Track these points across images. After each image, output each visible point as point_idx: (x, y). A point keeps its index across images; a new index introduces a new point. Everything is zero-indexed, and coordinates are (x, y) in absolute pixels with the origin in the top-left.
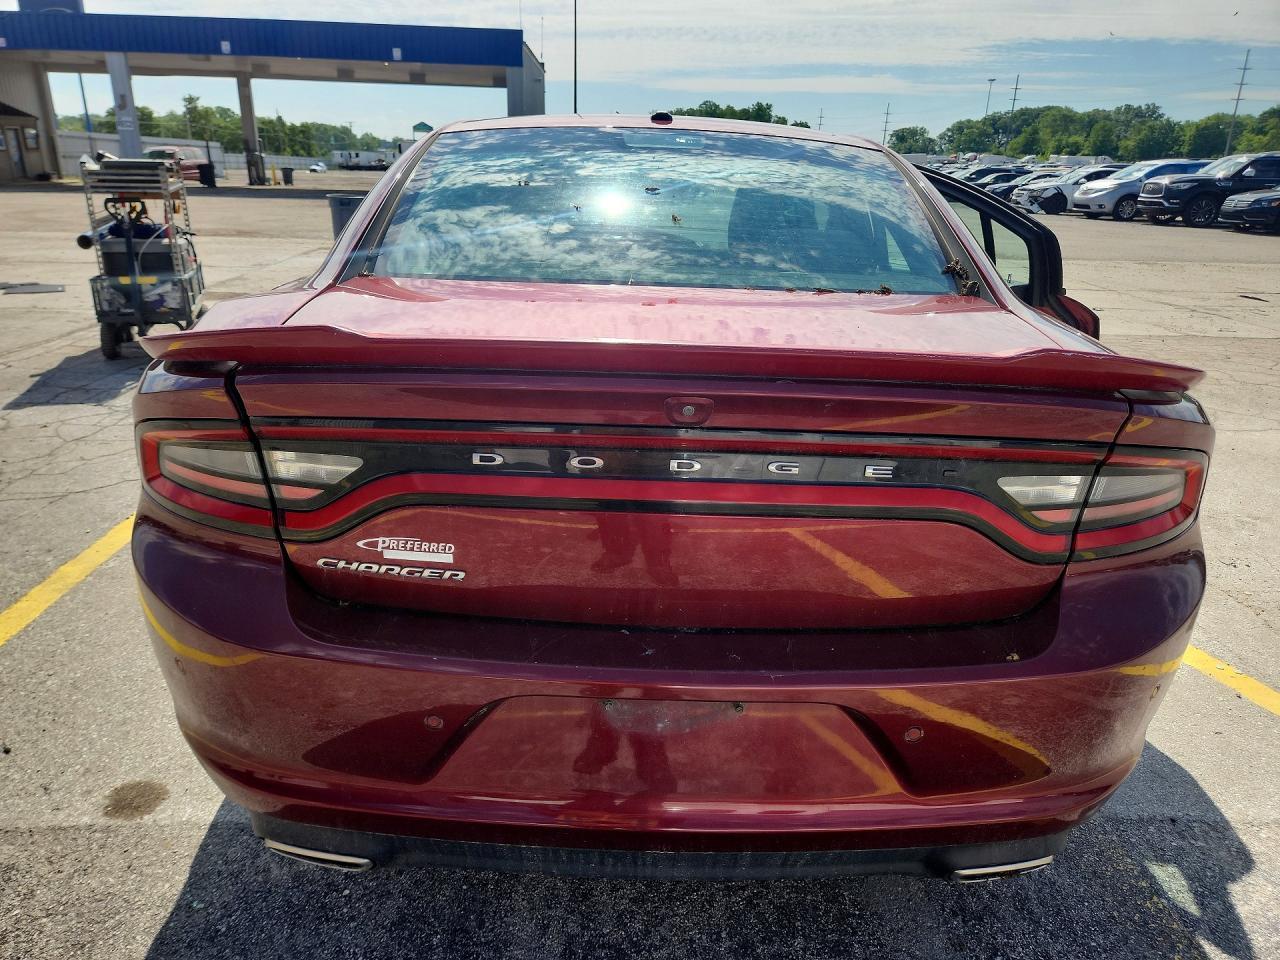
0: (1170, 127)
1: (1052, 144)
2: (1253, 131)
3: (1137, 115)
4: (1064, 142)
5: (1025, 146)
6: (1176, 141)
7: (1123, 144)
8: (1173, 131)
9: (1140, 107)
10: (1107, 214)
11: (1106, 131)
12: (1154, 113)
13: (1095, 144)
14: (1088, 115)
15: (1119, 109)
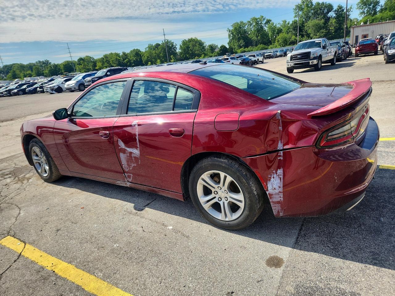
0: (56, 66)
1: (22, 75)
2: (78, 64)
3: (43, 63)
4: (26, 74)
5: (13, 76)
6: (59, 69)
7: (44, 72)
8: (57, 67)
9: (43, 61)
10: (77, 90)
11: (37, 69)
12: (48, 62)
13: (36, 73)
14: (28, 65)
15: (37, 62)
